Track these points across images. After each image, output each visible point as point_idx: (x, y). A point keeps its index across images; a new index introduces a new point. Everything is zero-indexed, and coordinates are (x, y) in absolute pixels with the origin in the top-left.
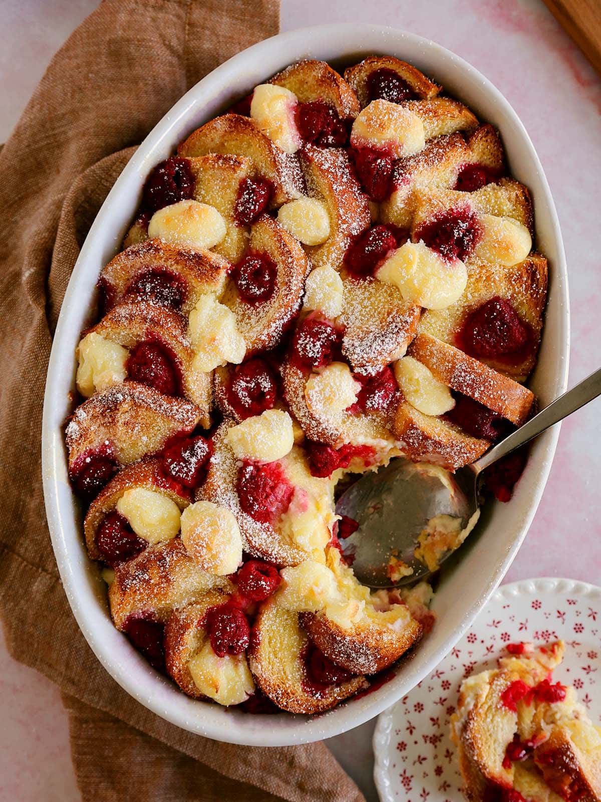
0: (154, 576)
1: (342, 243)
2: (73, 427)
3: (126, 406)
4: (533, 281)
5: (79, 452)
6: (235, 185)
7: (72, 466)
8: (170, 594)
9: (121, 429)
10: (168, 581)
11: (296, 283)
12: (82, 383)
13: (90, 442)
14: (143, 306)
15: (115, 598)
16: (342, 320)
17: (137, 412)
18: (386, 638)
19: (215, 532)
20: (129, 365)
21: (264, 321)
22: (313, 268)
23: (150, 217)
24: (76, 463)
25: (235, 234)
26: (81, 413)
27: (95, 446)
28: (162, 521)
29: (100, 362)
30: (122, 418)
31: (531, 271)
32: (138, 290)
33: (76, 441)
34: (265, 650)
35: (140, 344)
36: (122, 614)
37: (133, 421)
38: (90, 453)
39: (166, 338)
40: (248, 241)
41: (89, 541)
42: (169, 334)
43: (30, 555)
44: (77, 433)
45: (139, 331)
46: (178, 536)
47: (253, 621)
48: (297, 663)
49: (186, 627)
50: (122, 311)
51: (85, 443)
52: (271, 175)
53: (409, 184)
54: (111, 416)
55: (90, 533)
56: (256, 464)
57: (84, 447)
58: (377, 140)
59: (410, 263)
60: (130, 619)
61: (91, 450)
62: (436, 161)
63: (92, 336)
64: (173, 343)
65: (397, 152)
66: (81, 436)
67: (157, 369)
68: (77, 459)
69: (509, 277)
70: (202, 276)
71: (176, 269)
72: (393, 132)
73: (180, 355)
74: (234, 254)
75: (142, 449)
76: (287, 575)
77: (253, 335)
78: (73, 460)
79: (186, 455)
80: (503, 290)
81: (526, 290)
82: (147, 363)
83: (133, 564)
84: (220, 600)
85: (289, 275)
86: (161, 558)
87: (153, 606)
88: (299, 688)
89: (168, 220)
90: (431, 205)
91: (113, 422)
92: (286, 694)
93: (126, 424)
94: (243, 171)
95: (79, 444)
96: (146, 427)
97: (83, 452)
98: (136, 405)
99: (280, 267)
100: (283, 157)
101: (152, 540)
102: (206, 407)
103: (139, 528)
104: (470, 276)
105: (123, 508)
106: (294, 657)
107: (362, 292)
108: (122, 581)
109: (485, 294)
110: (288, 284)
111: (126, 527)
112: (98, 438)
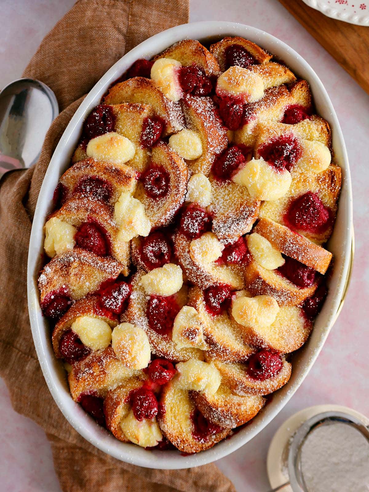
0: (96, 371)
1: (210, 159)
2: (43, 277)
3: (75, 264)
4: (332, 182)
5: (47, 293)
6: (141, 122)
7: (43, 301)
8: (106, 381)
9: (72, 278)
10: (105, 373)
11: (182, 186)
12: (47, 248)
13: (54, 286)
14: (85, 201)
15: (73, 383)
16: (211, 208)
17: (82, 268)
18: (243, 408)
19: (133, 343)
20: (77, 238)
21: (163, 210)
22: (192, 174)
23: (87, 143)
24: (45, 299)
25: (141, 153)
26: (48, 269)
27: (57, 288)
28: (100, 336)
29: (58, 236)
30: (73, 271)
31: (331, 175)
32: (82, 191)
33: (45, 286)
34: (168, 416)
35: (84, 224)
36: (77, 393)
37: (80, 273)
38: (54, 293)
39: (100, 221)
40: (150, 158)
41: (55, 348)
42: (102, 218)
43: (23, 348)
44: (46, 281)
45: (83, 216)
46: (110, 346)
47: (159, 397)
48: (189, 422)
49: (117, 404)
50: (73, 204)
51: (50, 287)
52: (163, 115)
53: (255, 119)
54: (66, 270)
55: (55, 343)
56: (159, 298)
57: (50, 289)
58: (235, 92)
59: (254, 174)
60: (82, 395)
61: (54, 291)
62: (272, 105)
63: (54, 220)
64: (105, 224)
65: (247, 100)
66: (48, 283)
67: (95, 240)
68: (46, 297)
69: (318, 180)
70: (120, 181)
71: (104, 177)
72: (245, 87)
73: (110, 231)
74: (141, 167)
75: (86, 290)
76: (180, 368)
77: (156, 219)
78: (43, 298)
79: (115, 294)
80: (313, 188)
81: (328, 187)
82: (88, 236)
83: (83, 363)
84: (137, 385)
85: (178, 181)
86: (100, 360)
87: (96, 388)
88: (190, 437)
89: (98, 146)
90: (269, 133)
91: (68, 274)
92: (183, 441)
93: (76, 275)
94: (145, 113)
95: (47, 288)
96: (89, 276)
97: (49, 293)
98: (82, 264)
99: (172, 176)
100: (171, 104)
101: (94, 349)
102: (125, 262)
103: (85, 341)
104: (293, 179)
105: (75, 328)
106: (187, 418)
107: (224, 191)
108: (76, 374)
109: (303, 190)
110: (177, 187)
111: (78, 341)
112: (58, 283)
